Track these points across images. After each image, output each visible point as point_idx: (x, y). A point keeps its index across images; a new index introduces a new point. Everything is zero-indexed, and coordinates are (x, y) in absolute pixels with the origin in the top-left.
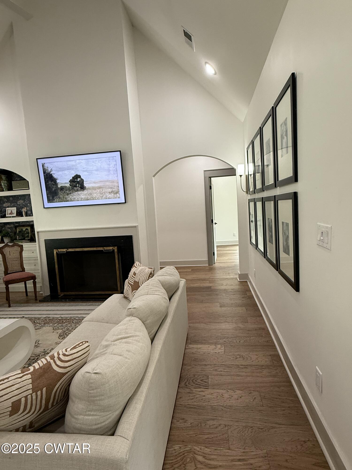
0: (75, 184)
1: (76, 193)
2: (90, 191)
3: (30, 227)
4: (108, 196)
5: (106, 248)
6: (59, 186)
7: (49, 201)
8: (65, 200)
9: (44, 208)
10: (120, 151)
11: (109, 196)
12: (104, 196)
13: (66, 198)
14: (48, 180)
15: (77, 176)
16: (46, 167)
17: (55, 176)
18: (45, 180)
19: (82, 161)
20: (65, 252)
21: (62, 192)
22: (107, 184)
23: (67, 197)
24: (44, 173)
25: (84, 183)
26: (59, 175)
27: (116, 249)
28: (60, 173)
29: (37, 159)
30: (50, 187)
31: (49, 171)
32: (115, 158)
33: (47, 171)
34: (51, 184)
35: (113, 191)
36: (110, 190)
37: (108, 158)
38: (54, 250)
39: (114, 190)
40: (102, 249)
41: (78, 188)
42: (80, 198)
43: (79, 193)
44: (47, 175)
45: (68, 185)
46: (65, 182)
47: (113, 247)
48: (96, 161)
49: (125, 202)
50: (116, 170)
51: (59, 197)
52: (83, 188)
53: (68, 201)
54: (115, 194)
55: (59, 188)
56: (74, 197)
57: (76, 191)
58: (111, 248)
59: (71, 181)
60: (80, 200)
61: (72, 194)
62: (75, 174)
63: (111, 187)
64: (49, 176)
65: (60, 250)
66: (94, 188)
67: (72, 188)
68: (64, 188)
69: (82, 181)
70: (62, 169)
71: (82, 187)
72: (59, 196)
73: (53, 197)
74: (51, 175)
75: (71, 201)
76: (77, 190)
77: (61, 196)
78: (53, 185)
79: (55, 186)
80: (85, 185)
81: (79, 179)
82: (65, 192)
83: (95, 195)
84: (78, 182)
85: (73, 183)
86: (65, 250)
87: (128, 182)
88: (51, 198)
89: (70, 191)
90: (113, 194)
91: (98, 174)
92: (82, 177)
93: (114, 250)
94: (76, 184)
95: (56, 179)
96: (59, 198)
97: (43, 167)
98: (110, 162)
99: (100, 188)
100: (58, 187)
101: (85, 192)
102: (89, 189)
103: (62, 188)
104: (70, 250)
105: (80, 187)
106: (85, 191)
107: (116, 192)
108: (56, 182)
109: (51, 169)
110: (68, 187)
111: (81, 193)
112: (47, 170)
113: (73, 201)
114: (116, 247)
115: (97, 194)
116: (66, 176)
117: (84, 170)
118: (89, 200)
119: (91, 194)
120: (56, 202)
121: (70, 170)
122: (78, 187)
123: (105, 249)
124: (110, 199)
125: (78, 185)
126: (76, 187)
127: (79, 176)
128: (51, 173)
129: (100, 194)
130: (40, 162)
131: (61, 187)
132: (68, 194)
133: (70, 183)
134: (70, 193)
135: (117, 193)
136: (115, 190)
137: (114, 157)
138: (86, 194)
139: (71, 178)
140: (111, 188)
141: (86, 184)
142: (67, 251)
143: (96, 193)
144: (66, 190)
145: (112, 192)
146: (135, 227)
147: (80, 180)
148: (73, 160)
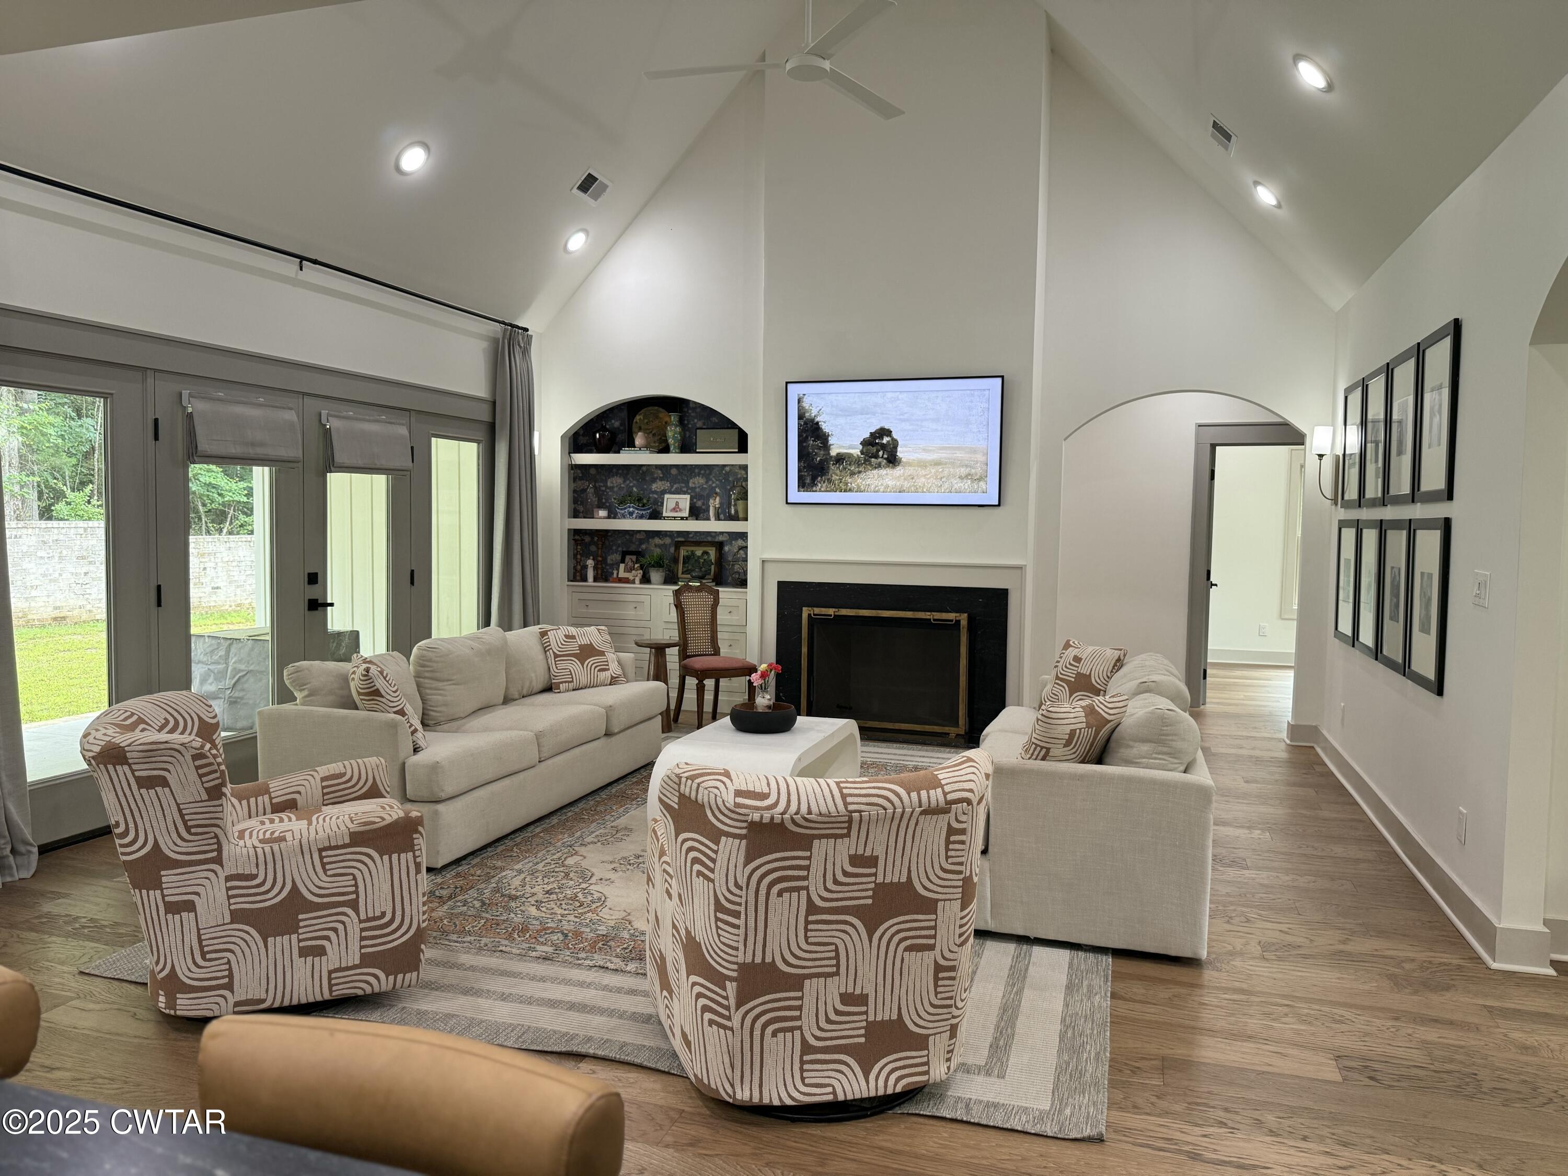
0: (874, 449)
1: (875, 472)
2: (909, 471)
3: (714, 549)
4: (956, 486)
5: (937, 615)
6: (833, 452)
7: (803, 487)
8: (843, 487)
9: (787, 503)
10: (1002, 377)
11: (958, 484)
12: (946, 485)
13: (846, 484)
14: (807, 437)
15: (884, 432)
16: (806, 405)
17: (825, 427)
18: (800, 436)
19: (900, 397)
20: (831, 615)
21: (839, 468)
22: (959, 455)
23: (850, 480)
24: (800, 417)
25: (899, 449)
26: (836, 426)
27: (964, 618)
28: (841, 421)
29: (787, 383)
30: (809, 454)
31: (813, 415)
32: (987, 392)
33: (807, 415)
34: (812, 445)
35: (969, 474)
36: (963, 471)
37: (968, 392)
38: (804, 609)
39: (973, 471)
40: (928, 617)
41: (880, 460)
42: (882, 485)
43: (883, 472)
44: (806, 423)
45: (856, 452)
46: (848, 443)
47: (958, 615)
48: (937, 397)
49: (999, 505)
50: (985, 423)
51: (828, 479)
52: (893, 460)
53: (850, 490)
54: (973, 480)
55: (831, 457)
56: (867, 483)
57: (876, 468)
58: (952, 616)
59: (865, 443)
60: (881, 490)
61: (862, 475)
62: (878, 427)
63: (967, 462)
64: (812, 426)
65: (817, 610)
66: (923, 464)
67: (865, 460)
68: (844, 459)
69: (895, 444)
70: (847, 412)
71: (890, 458)
72: (829, 477)
73: (814, 479)
74: (817, 423)
75: (859, 490)
76: (879, 466)
77: (834, 477)
78: (820, 448)
79: (822, 452)
80: (901, 453)
81: (886, 440)
82: (845, 469)
83: (923, 480)
84: (883, 447)
85: (870, 447)
86: (831, 611)
87: (1014, 454)
88: (808, 481)
89: (859, 466)
90: (969, 482)
91: (936, 430)
92: (895, 435)
93: (958, 622)
94: (878, 451)
95: (828, 435)
96: (830, 481)
97: (799, 403)
98: (972, 402)
99: (937, 463)
100: (829, 454)
101: (898, 471)
102: (909, 464)
103: (840, 459)
104: (844, 612)
105: (885, 459)
106: (898, 468)
107: (978, 477)
108: (828, 441)
109: (818, 409)
110: (855, 455)
111: (887, 474)
112: (808, 412)
113: (864, 491)
114: (966, 615)
115: (928, 479)
116: (854, 429)
117: (902, 417)
118: (904, 491)
119: (913, 478)
120: (820, 491)
121: (867, 416)
122: (882, 457)
123: (935, 618)
124: (960, 492)
125: (881, 453)
126: (876, 457)
127: (888, 433)
128: (817, 419)
129: (937, 478)
130: (795, 391)
131: (838, 454)
132: (852, 474)
133: (861, 447)
134: (860, 472)
135: (979, 480)
136: (979, 471)
137: (984, 390)
138: (900, 476)
139: (868, 435)
140: (967, 466)
141: (903, 452)
142: (836, 614)
143: (925, 475)
144: (850, 465)
145: (967, 476)
146: (1020, 568)
147: (888, 442)
148: (877, 393)
